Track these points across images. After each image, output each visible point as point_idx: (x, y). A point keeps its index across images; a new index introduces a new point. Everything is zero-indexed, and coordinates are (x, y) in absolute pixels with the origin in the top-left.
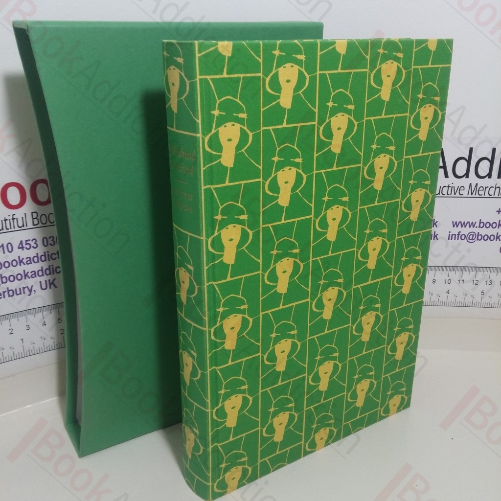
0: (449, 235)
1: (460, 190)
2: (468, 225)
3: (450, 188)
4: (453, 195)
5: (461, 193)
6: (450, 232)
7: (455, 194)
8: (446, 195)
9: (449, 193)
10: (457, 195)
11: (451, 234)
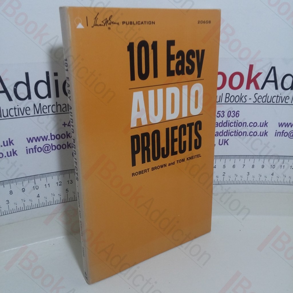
0: (276, 132)
1: (286, 99)
2: (290, 125)
3: (279, 98)
4: (280, 103)
5: (286, 102)
6: (276, 131)
7: (282, 102)
8: (275, 103)
9: (278, 101)
10: (284, 103)
11: (277, 132)
